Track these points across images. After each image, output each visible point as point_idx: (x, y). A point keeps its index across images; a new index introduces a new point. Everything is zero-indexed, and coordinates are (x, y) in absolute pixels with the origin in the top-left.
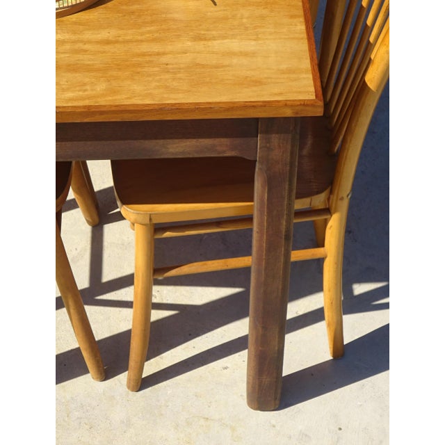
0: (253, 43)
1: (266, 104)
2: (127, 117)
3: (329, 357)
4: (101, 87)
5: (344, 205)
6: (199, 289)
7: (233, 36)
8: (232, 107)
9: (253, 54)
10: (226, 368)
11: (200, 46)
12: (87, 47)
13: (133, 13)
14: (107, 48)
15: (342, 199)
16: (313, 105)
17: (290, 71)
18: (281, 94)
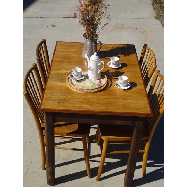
0: (136, 101)
1: (140, 114)
2: (110, 114)
3: (142, 177)
4: (104, 107)
5: (150, 140)
6: (112, 159)
7: (132, 99)
8: (133, 114)
9: (136, 103)
10: (119, 177)
11: (125, 101)
12: (100, 99)
13: (110, 93)
14: (104, 100)
15: (150, 138)
16: (150, 115)
17: (145, 107)
18: (143, 112)
